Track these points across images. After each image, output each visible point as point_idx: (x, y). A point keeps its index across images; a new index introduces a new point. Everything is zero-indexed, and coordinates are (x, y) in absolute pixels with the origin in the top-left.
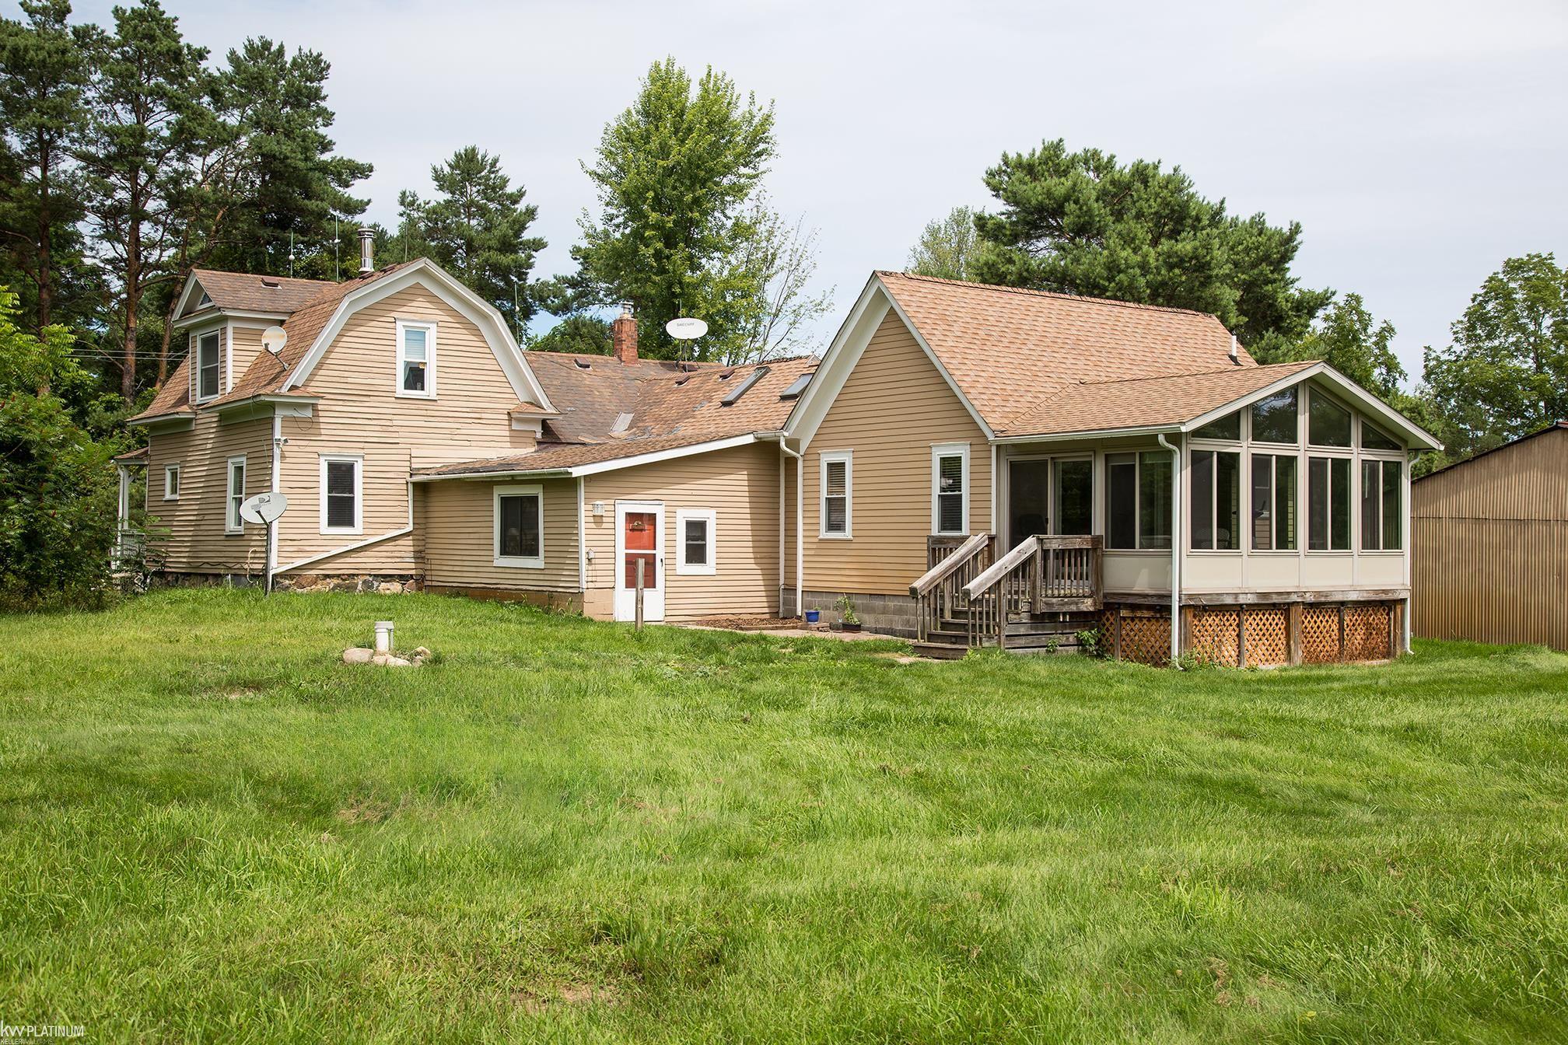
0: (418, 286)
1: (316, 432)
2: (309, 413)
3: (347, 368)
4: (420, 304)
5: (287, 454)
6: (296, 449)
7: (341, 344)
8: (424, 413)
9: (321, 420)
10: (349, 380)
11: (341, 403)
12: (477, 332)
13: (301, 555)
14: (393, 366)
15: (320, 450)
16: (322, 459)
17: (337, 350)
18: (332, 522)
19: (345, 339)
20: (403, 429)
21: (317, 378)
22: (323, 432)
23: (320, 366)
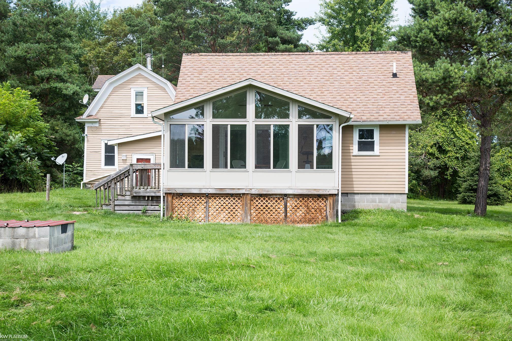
0: (140, 75)
1: (100, 131)
2: (97, 125)
3: (112, 108)
4: (141, 81)
5: (89, 140)
6: (93, 138)
7: (110, 99)
8: (142, 122)
9: (102, 127)
10: (113, 112)
11: (110, 120)
12: (164, 90)
13: (94, 176)
14: (130, 106)
15: (102, 138)
16: (102, 141)
17: (108, 101)
18: (106, 164)
19: (111, 97)
20: (134, 129)
21: (101, 112)
22: (103, 131)
23: (102, 107)
